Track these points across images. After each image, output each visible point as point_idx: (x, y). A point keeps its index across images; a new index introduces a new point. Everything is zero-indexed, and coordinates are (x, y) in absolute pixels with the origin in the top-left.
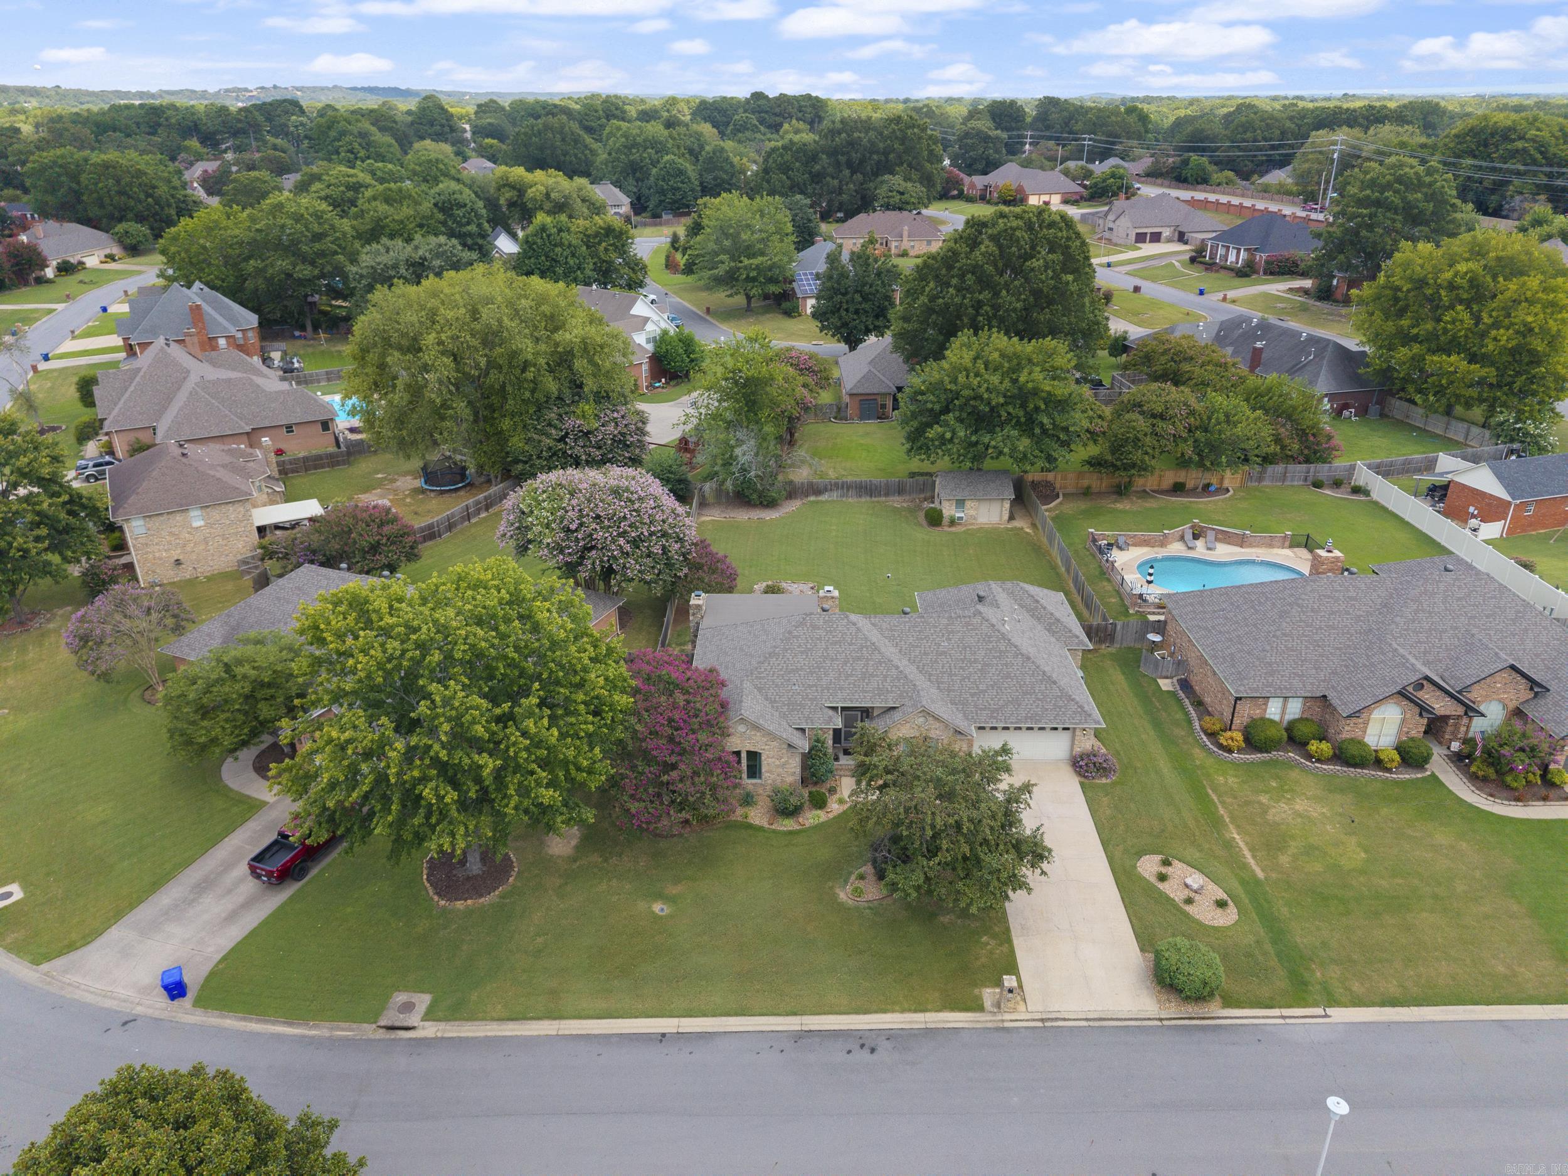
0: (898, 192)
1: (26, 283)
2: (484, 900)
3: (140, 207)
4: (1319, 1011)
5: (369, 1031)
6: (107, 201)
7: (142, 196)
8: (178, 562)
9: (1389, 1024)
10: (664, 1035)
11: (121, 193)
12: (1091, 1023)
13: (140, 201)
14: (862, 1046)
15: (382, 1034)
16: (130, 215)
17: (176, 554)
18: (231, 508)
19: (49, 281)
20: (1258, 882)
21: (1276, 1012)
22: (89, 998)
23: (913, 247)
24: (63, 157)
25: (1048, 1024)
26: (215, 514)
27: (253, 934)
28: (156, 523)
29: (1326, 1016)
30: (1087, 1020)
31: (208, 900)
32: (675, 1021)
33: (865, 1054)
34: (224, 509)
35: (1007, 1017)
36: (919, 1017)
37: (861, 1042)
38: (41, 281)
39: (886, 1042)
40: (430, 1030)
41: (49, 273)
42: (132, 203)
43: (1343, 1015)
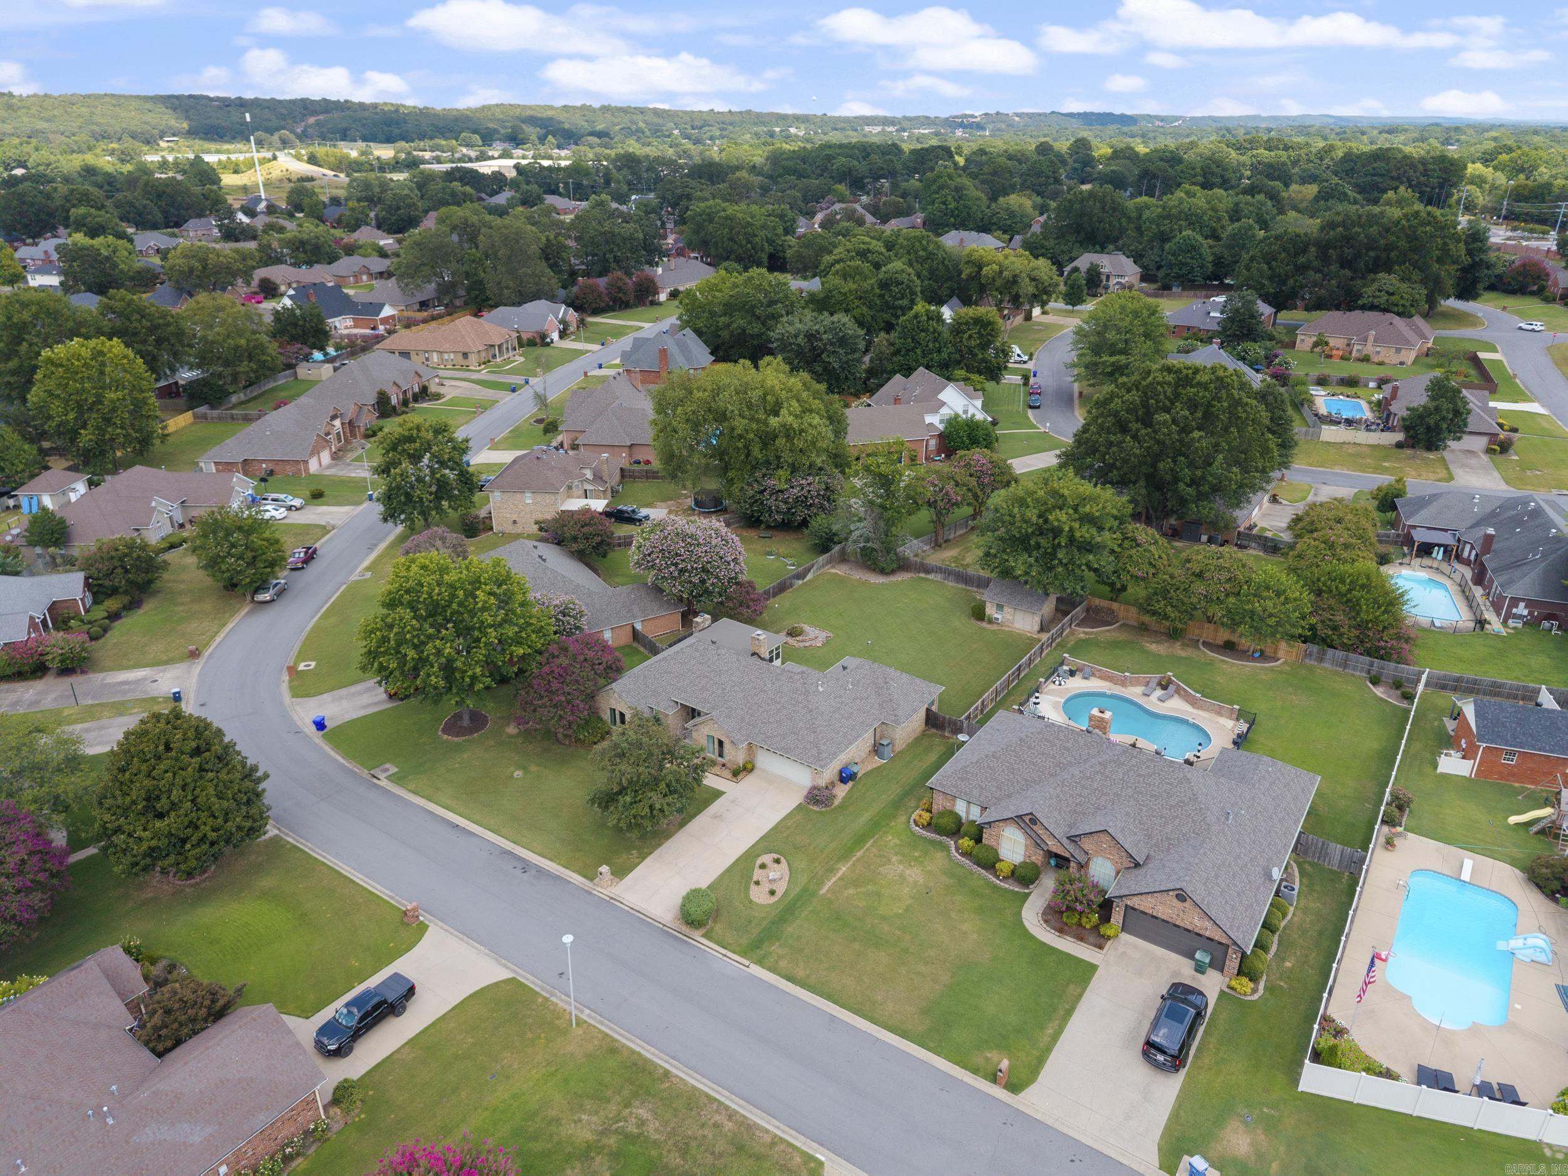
0: (1387, 292)
1: (644, 305)
2: (456, 739)
3: (740, 251)
4: (747, 962)
5: (365, 773)
6: (720, 245)
7: (744, 243)
8: (515, 522)
9: (771, 986)
11: (731, 239)
13: (741, 246)
14: (523, 868)
15: (369, 777)
16: (733, 257)
17: (514, 517)
18: (547, 496)
19: (659, 304)
20: (814, 894)
21: (724, 951)
22: (296, 718)
23: (1378, 353)
24: (710, 207)
26: (539, 497)
27: (365, 717)
28: (506, 496)
29: (748, 966)
31: (366, 695)
32: (468, 822)
33: (518, 872)
34: (543, 495)
35: (599, 889)
36: (562, 870)
37: (525, 867)
38: (655, 303)
40: (384, 783)
41: (663, 297)
42: (736, 247)
43: (756, 970)
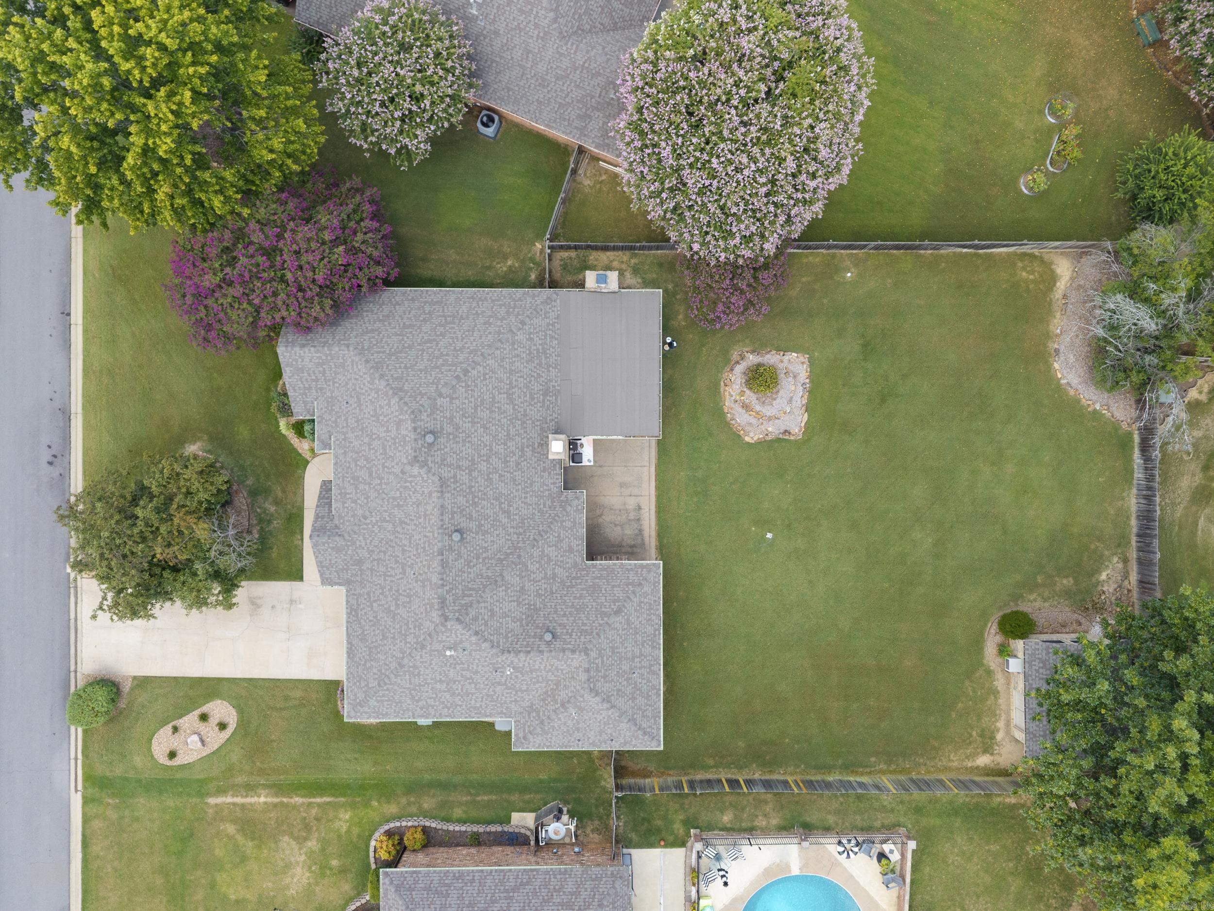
4: (80, 787)
10: (69, 314)
12: (72, 621)
14: (55, 456)
20: (202, 794)
21: (80, 756)
25: (72, 590)
29: (76, 791)
30: (76, 620)
33: (46, 456)
37: (59, 456)
39: (58, 473)
43: (76, 802)
